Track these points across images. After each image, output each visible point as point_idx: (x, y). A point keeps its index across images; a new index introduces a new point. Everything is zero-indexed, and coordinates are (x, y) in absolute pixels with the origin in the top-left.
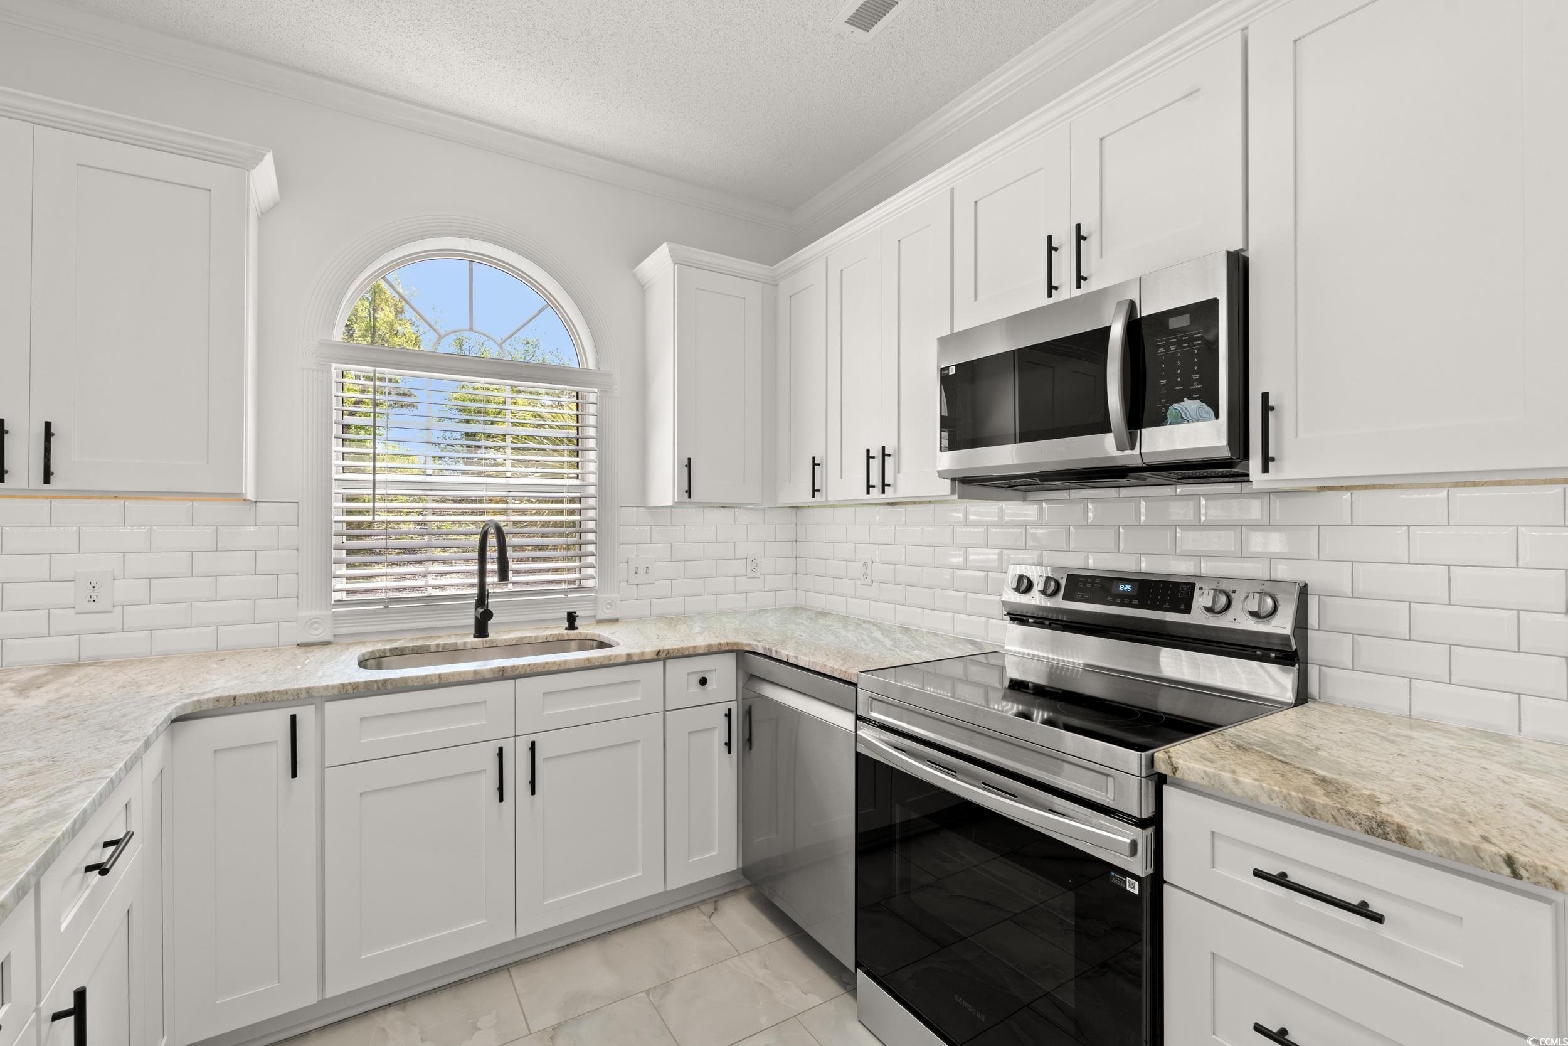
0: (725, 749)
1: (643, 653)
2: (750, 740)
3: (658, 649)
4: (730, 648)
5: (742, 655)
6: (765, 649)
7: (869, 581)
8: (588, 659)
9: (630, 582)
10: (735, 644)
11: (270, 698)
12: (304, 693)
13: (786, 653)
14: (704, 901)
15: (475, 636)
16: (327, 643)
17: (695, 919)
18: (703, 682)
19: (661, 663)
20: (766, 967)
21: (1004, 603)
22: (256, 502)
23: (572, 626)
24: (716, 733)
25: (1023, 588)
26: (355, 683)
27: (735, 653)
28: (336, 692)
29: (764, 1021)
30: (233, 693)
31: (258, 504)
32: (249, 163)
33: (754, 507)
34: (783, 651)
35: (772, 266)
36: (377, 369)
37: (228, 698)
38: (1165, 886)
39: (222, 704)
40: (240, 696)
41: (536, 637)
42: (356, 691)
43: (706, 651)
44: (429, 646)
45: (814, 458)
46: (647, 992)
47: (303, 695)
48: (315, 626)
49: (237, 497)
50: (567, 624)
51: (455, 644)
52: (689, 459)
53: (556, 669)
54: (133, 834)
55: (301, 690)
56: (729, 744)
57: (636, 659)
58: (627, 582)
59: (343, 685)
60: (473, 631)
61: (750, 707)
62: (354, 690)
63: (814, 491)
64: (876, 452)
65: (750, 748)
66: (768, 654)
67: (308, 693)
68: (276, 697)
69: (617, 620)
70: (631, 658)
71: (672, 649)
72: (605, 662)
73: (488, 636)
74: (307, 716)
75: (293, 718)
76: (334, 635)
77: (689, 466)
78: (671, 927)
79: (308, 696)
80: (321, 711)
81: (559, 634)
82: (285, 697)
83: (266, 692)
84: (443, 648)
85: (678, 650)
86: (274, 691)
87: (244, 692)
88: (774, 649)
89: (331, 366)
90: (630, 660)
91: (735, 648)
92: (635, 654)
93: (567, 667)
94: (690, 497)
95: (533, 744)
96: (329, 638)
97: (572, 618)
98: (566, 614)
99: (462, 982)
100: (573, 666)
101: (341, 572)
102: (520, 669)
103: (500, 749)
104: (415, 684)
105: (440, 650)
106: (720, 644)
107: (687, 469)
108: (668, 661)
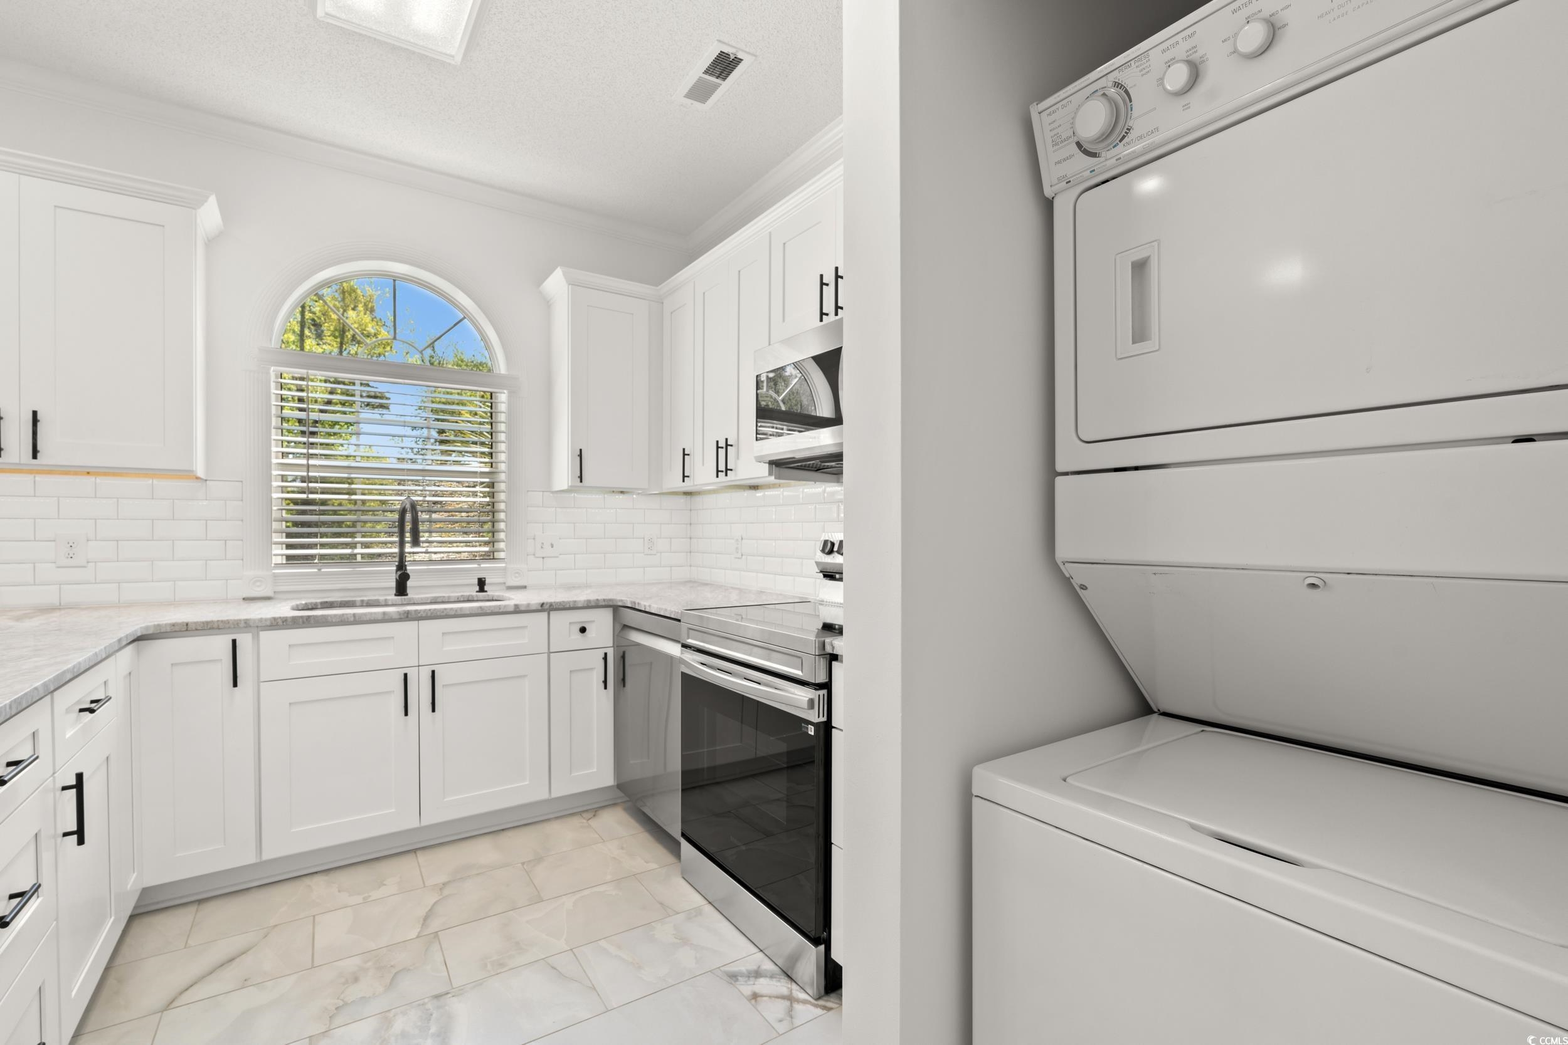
0: (602, 685)
1: (528, 605)
2: (624, 680)
3: (542, 602)
4: (606, 603)
5: (617, 609)
6: (632, 602)
7: (739, 555)
8: (481, 607)
9: (537, 555)
10: (610, 600)
11: (216, 626)
12: (243, 622)
13: (644, 604)
14: (587, 811)
15: (396, 595)
16: (271, 598)
17: (576, 821)
18: (583, 630)
19: (545, 614)
20: (622, 848)
21: (818, 563)
22: (206, 480)
23: (482, 589)
24: (595, 673)
25: (827, 551)
26: (284, 618)
27: (611, 609)
28: (268, 623)
29: (609, 878)
30: (185, 621)
31: (208, 482)
32: (193, 204)
33: (644, 493)
34: (642, 602)
35: (657, 286)
36: (309, 371)
37: (181, 624)
38: (833, 730)
39: (177, 628)
40: (192, 623)
41: (449, 597)
42: (285, 623)
43: (585, 605)
45: (684, 449)
47: (242, 625)
48: (258, 584)
49: (188, 475)
50: (477, 588)
51: (378, 600)
52: (581, 450)
53: (453, 613)
54: (110, 698)
55: (240, 620)
56: (605, 682)
57: (522, 608)
58: (534, 555)
59: (275, 619)
60: (394, 592)
61: (624, 653)
62: (283, 622)
63: (684, 476)
64: (722, 444)
65: (624, 686)
66: (632, 606)
67: (245, 623)
68: (221, 625)
69: (525, 587)
70: (518, 608)
71: (554, 603)
72: (496, 611)
73: (407, 595)
74: (245, 639)
75: (234, 642)
76: (275, 592)
77: (581, 456)
78: (551, 827)
79: (246, 625)
80: (256, 638)
81: (469, 596)
82: (227, 626)
83: (212, 621)
85: (560, 603)
86: (218, 621)
87: (195, 620)
88: (635, 601)
89: (271, 369)
90: (518, 610)
91: (611, 603)
92: (522, 605)
93: (462, 613)
94: (581, 481)
95: (433, 672)
96: (270, 594)
97: (482, 583)
98: (476, 580)
100: (468, 612)
101: (280, 540)
102: (422, 613)
103: (406, 675)
104: (334, 620)
105: (365, 605)
106: (597, 600)
107: (579, 458)
108: (551, 613)
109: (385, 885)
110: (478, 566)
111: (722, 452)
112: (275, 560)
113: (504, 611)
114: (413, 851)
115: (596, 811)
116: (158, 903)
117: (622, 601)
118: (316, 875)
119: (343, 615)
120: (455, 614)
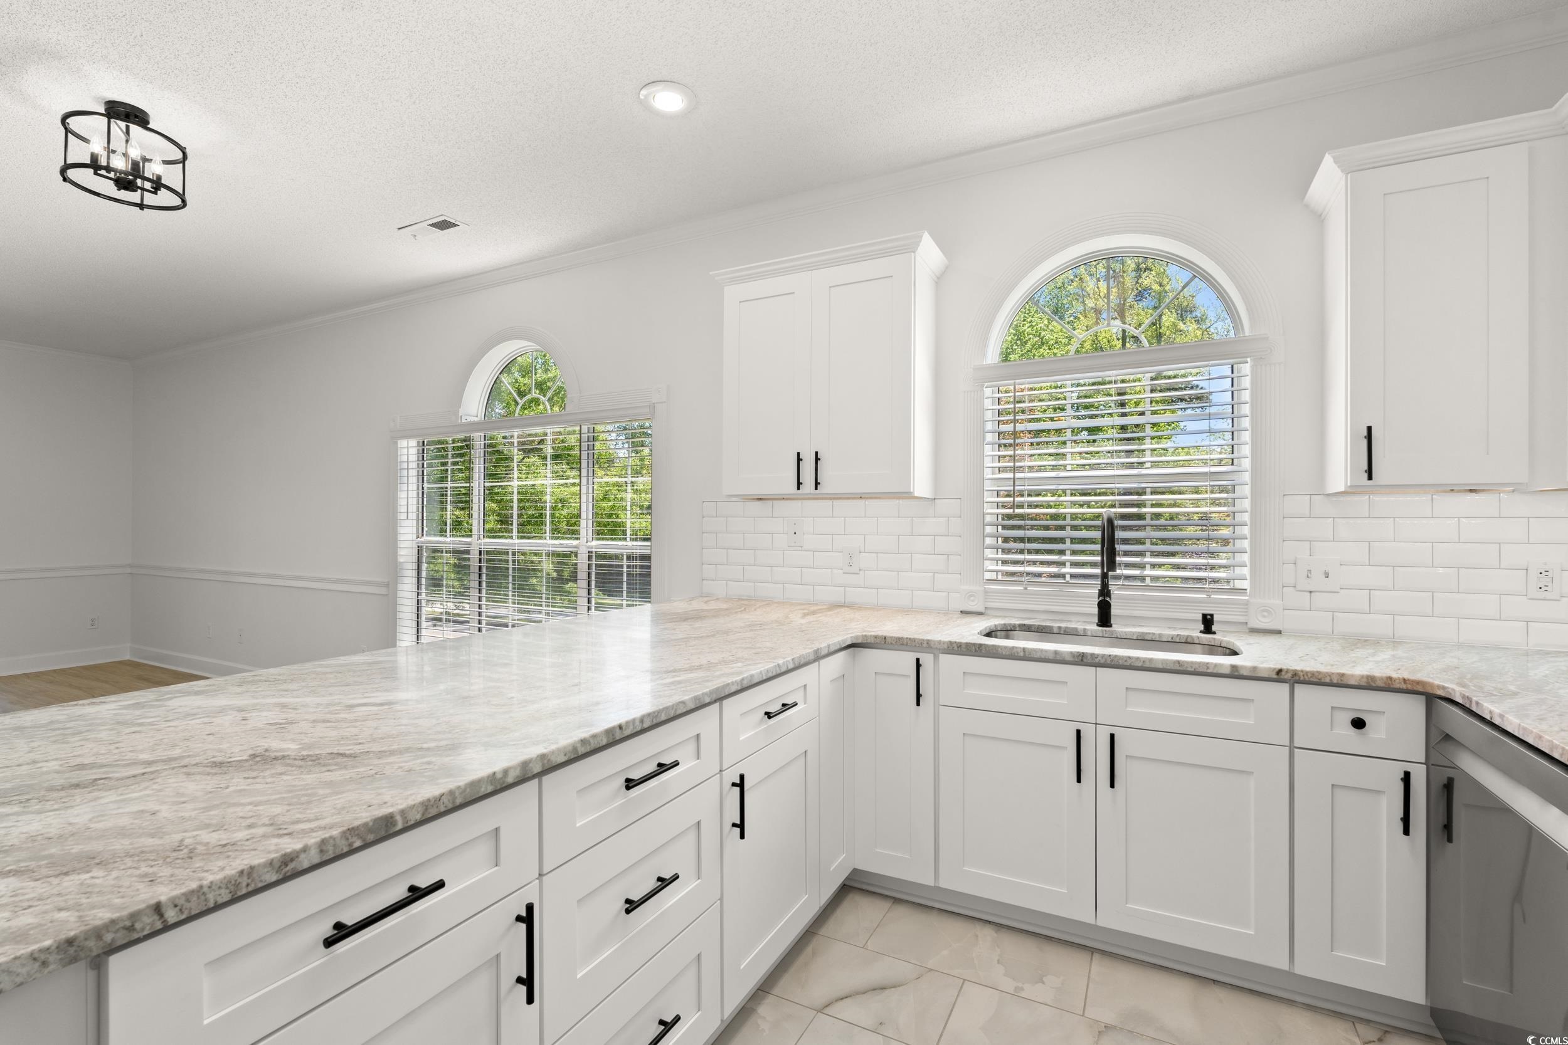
0: (1400, 826)
1: (1255, 668)
2: (1448, 828)
3: (1279, 667)
4: (1410, 687)
5: (1432, 699)
6: (1464, 697)
8: (1178, 662)
9: (1298, 588)
10: (1418, 683)
11: (905, 643)
12: (925, 643)
13: (1490, 708)
14: (1368, 1022)
15: (1098, 625)
16: (980, 614)
18: (1359, 724)
19: (1286, 687)
23: (1207, 630)
24: (1384, 801)
26: (959, 643)
27: (1423, 698)
28: (946, 646)
30: (885, 634)
31: (936, 500)
33: (1517, 489)
34: (1485, 704)
35: (1552, 107)
36: (1017, 381)
37: (881, 637)
39: (878, 641)
40: (888, 637)
41: (1160, 635)
42: (959, 649)
43: (1364, 684)
44: (1051, 627)
47: (925, 645)
48: (972, 598)
49: (908, 496)
50: (1202, 627)
51: (1076, 629)
52: (1369, 428)
53: (1140, 665)
54: (798, 704)
55: (923, 640)
56: (1406, 821)
57: (1245, 673)
58: (1295, 587)
59: (951, 643)
60: (1096, 620)
61: (1452, 781)
66: (1468, 706)
67: (927, 643)
68: (909, 642)
69: (1280, 632)
70: (1237, 671)
71: (1302, 671)
72: (1201, 670)
73: (1111, 626)
74: (927, 659)
75: (918, 660)
76: (986, 608)
77: (1369, 437)
80: (936, 658)
81: (1188, 636)
82: (913, 644)
83: (903, 638)
84: (1065, 631)
85: (1313, 674)
86: (907, 638)
87: (891, 635)
88: (1474, 699)
89: (983, 387)
90: (1236, 674)
91: (1420, 688)
92: (1243, 667)
93: (1153, 666)
95: (1112, 736)
96: (981, 609)
97: (1208, 623)
98: (1201, 615)
99: (1049, 938)
100: (1161, 667)
101: (995, 556)
102: (1099, 658)
103: (1078, 732)
104: (1004, 653)
105: (1062, 632)
106: (1390, 678)
107: (1365, 442)
108: (1296, 685)
109: (1043, 983)
110: (1205, 596)
112: (988, 576)
113: (1215, 672)
114: (1092, 951)
115: (1386, 1032)
116: (869, 884)
117: (1444, 688)
118: (988, 926)
119: (1013, 647)
120: (1142, 667)
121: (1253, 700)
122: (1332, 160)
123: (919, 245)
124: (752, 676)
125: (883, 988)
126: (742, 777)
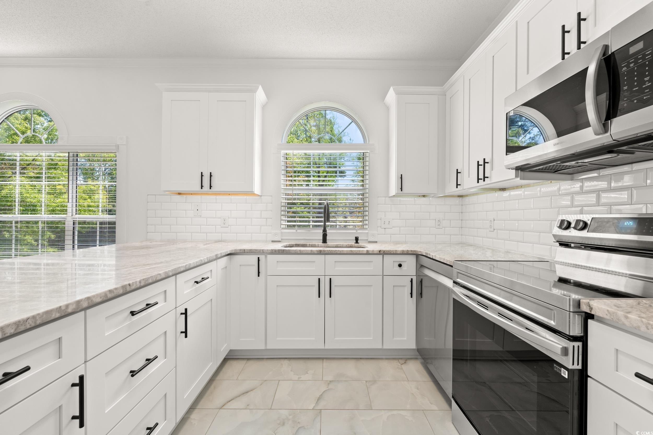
0: (410, 295)
1: (373, 251)
2: (421, 294)
3: (380, 250)
4: (412, 253)
5: (418, 256)
6: (426, 253)
7: (492, 230)
8: (351, 251)
9: (382, 227)
10: (415, 251)
11: (253, 251)
12: (262, 251)
13: (432, 255)
14: (402, 358)
15: (322, 243)
16: (279, 241)
17: (395, 364)
18: (400, 265)
19: (381, 256)
20: (418, 389)
21: (554, 236)
23: (357, 242)
24: (406, 288)
25: (563, 227)
26: (275, 250)
27: (415, 256)
28: (270, 252)
29: (408, 407)
30: (244, 249)
31: (262, 197)
32: (254, 91)
34: (431, 254)
35: (441, 87)
36: (294, 151)
38: (589, 379)
39: (241, 251)
40: (246, 250)
41: (343, 245)
43: (401, 253)
44: (307, 244)
45: (457, 170)
46: (366, 381)
47: (261, 252)
48: (276, 236)
49: (252, 193)
50: (355, 242)
51: (315, 245)
52: (402, 175)
53: (339, 253)
54: (210, 277)
55: (261, 250)
56: (411, 294)
57: (370, 252)
58: (381, 227)
59: (272, 250)
60: (322, 241)
61: (422, 280)
62: (275, 252)
63: (457, 185)
64: (481, 162)
65: (422, 297)
66: (426, 256)
67: (263, 251)
68: (255, 251)
69: (376, 242)
70: (368, 252)
71: (386, 250)
72: (358, 253)
73: (327, 243)
74: (262, 258)
75: (259, 258)
76: (282, 239)
77: (401, 178)
78: (384, 364)
79: (262, 252)
80: (266, 257)
81: (351, 245)
82: (257, 252)
83: (252, 249)
84: (311, 246)
85: (389, 251)
86: (254, 249)
88: (428, 253)
89: (281, 152)
90: (368, 253)
91: (415, 253)
93: (343, 253)
94: (402, 191)
95: (330, 279)
96: (280, 240)
97: (357, 239)
98: (355, 238)
99: (308, 358)
100: (346, 253)
101: (285, 219)
102: (326, 251)
103: (319, 279)
104: (293, 252)
105: (310, 246)
106: (408, 250)
107: (401, 179)
108: (384, 255)
109: (308, 374)
110: (355, 231)
111: (481, 168)
112: (282, 226)
113: (362, 253)
114: (323, 359)
115: (406, 360)
116: (236, 356)
117: (420, 252)
118: (286, 359)
119: (296, 250)
120: (340, 253)
121: (372, 261)
122: (392, 89)
123: (257, 90)
124: (190, 264)
125: (247, 392)
126: (186, 310)
